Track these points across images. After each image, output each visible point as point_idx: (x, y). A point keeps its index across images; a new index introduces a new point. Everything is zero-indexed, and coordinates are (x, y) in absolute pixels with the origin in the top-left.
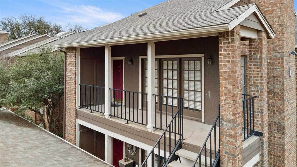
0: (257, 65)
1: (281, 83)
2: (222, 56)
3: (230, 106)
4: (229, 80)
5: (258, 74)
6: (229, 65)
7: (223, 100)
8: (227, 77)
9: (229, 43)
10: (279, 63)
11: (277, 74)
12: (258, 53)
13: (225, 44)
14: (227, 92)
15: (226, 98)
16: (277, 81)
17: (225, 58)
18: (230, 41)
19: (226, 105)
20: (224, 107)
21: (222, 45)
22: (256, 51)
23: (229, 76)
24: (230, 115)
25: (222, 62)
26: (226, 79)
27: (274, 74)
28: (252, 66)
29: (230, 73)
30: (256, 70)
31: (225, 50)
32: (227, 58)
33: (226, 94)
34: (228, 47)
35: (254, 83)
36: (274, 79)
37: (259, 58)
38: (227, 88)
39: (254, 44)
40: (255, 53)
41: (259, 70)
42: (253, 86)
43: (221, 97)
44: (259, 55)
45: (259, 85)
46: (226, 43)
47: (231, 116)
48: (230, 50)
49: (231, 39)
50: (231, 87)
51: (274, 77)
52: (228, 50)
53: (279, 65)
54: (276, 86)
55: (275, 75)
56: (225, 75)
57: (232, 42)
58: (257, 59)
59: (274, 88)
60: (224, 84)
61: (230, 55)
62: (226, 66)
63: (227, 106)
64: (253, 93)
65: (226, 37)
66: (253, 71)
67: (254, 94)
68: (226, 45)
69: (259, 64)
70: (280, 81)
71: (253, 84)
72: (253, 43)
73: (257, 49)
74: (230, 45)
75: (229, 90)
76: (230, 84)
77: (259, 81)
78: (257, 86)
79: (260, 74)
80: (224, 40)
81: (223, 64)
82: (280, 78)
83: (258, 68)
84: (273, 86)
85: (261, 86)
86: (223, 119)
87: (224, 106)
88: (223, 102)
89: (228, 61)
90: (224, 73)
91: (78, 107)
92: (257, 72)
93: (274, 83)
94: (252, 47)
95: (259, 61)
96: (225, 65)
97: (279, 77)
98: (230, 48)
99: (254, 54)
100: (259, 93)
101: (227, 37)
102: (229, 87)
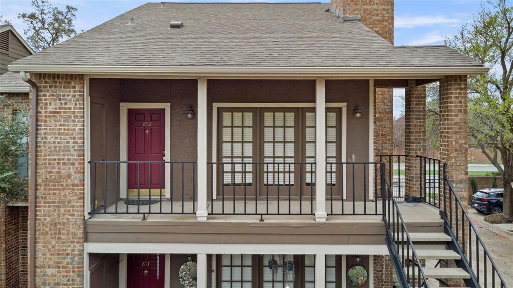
0: (420, 119)
1: (390, 142)
2: (453, 105)
3: (462, 164)
4: (460, 133)
5: (420, 129)
6: (461, 115)
7: (452, 158)
8: (459, 129)
9: (461, 89)
10: (388, 119)
11: (386, 132)
12: (421, 104)
13: (456, 90)
14: (458, 148)
15: (457, 154)
16: (386, 140)
17: (456, 106)
18: (463, 86)
19: (456, 163)
20: (454, 167)
21: (453, 91)
22: (419, 101)
23: (461, 128)
24: (461, 174)
25: (452, 112)
26: (457, 132)
27: (382, 132)
28: (414, 120)
29: (462, 124)
30: (419, 124)
31: (456, 97)
32: (459, 106)
33: (456, 150)
34: (460, 93)
35: (416, 139)
36: (383, 138)
37: (422, 110)
38: (458, 143)
39: (416, 93)
40: (418, 104)
41: (422, 124)
42: (414, 144)
43: (451, 154)
44: (422, 107)
45: (422, 142)
46: (458, 88)
47: (463, 175)
48: (462, 97)
49: (464, 85)
50: (463, 141)
51: (383, 135)
52: (460, 98)
53: (388, 121)
54: (385, 145)
55: (384, 132)
56: (456, 127)
57: (465, 88)
58: (420, 111)
59: (382, 148)
60: (455, 138)
61: (463, 104)
62: (458, 116)
63: (458, 164)
64: (414, 152)
65: (458, 81)
66: (415, 126)
67: (416, 153)
68: (458, 91)
69: (422, 117)
70: (389, 140)
71: (414, 141)
72: (415, 91)
73: (420, 100)
74: (462, 92)
75: (461, 146)
76: (461, 138)
77: (422, 137)
78: (419, 143)
79: (423, 129)
80: (455, 85)
81: (453, 114)
82: (389, 137)
83: (421, 122)
84: (382, 145)
85: (423, 143)
86: (452, 181)
87: (454, 164)
88: (453, 160)
89: (460, 111)
90: (454, 125)
91: (87, 217)
92: (419, 127)
93: (382, 143)
94: (415, 96)
95: (422, 114)
96: (456, 115)
97: (388, 135)
98: (462, 95)
99: (416, 104)
100: (422, 151)
101: (460, 81)
102: (460, 141)
